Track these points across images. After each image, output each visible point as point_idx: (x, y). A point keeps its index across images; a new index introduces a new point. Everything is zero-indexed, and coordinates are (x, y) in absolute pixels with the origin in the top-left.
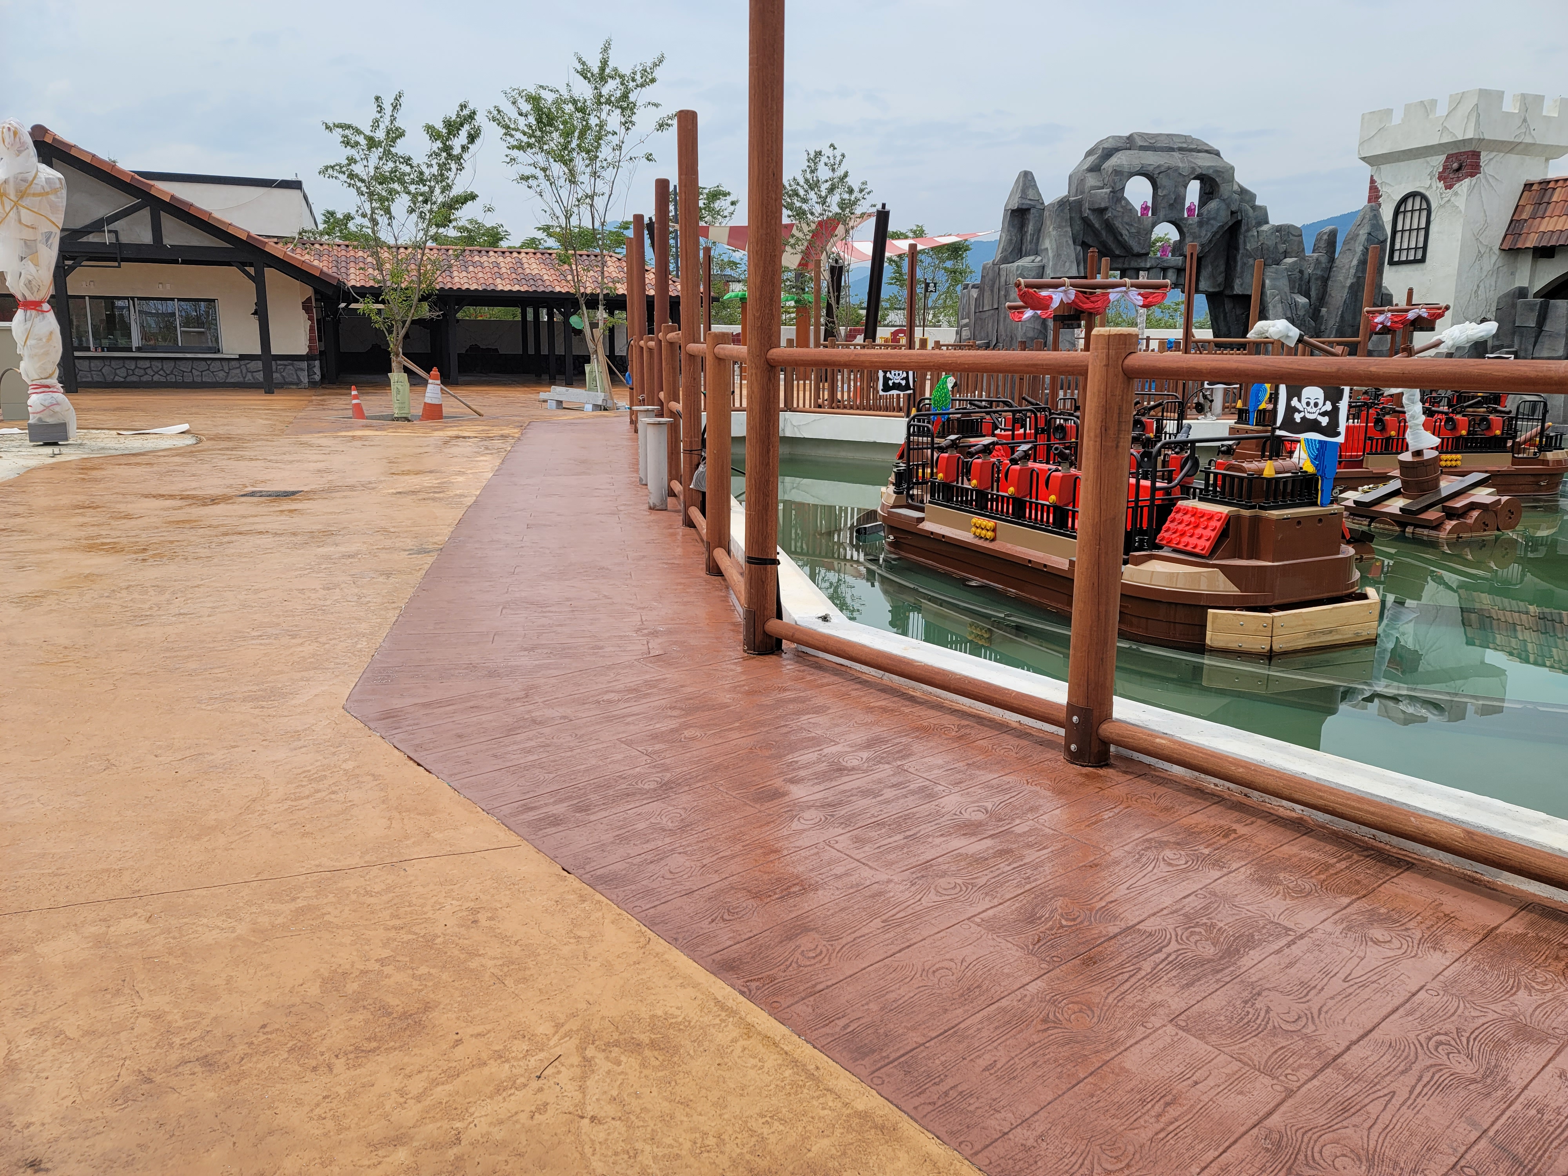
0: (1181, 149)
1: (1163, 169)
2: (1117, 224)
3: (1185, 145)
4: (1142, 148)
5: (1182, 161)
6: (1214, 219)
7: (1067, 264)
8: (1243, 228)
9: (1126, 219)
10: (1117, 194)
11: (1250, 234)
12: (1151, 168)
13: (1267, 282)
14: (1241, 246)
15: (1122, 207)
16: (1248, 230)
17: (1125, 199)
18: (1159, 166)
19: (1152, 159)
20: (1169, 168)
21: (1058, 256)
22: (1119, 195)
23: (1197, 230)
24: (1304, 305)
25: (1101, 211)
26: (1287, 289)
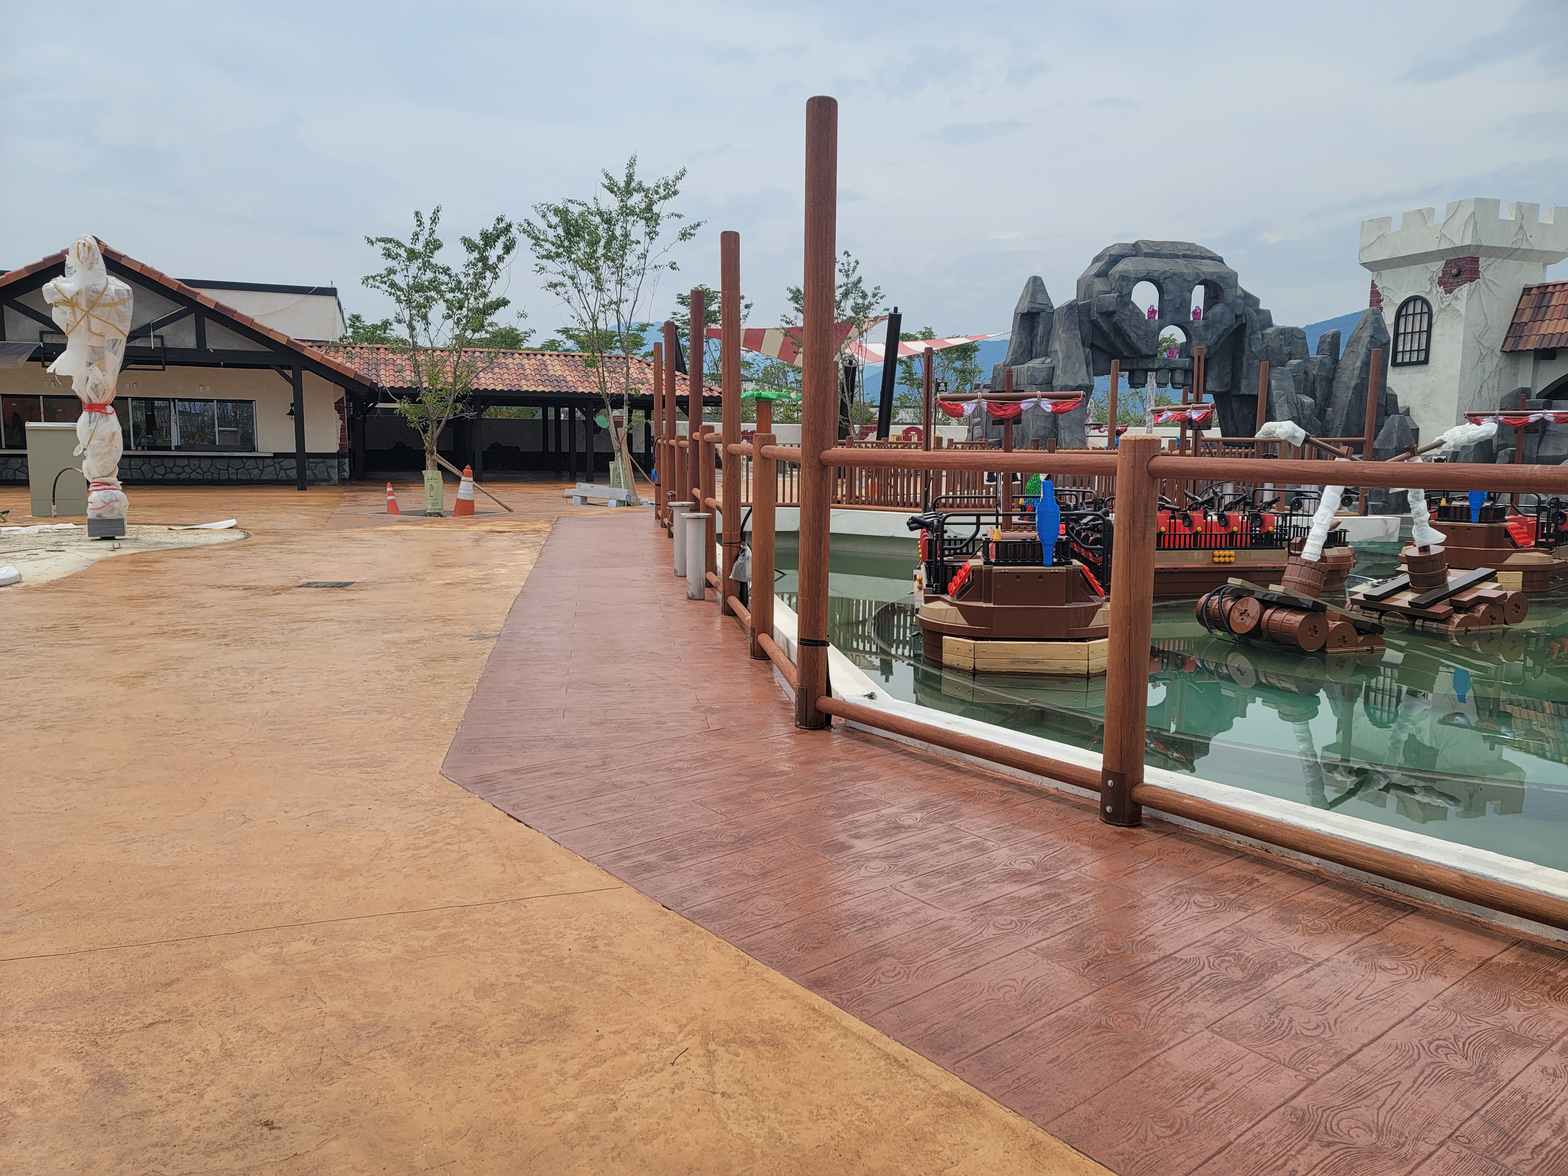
0: (1185, 256)
1: (1168, 275)
2: (1126, 326)
3: (1189, 253)
4: (1147, 255)
5: (1187, 266)
6: (1220, 322)
7: (1077, 365)
8: (1248, 331)
9: (1134, 322)
10: (1125, 298)
11: (1255, 336)
12: (1156, 274)
13: (1273, 382)
14: (1246, 348)
15: (1130, 311)
16: (1253, 333)
17: (1133, 303)
18: (1164, 272)
19: (1157, 266)
20: (1174, 274)
21: (1067, 357)
22: (1126, 299)
23: (1203, 333)
24: (1310, 405)
25: (1109, 315)
26: (1293, 390)
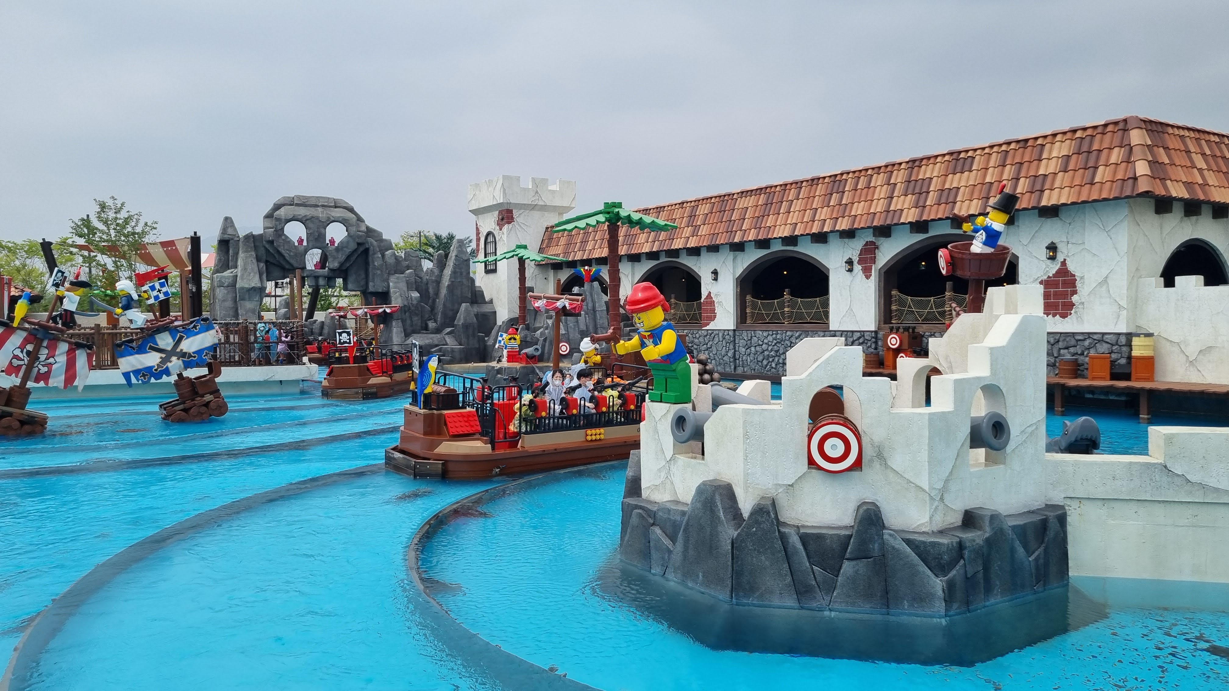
0: (323, 206)
1: (308, 217)
2: (281, 249)
3: (326, 204)
4: (298, 205)
5: (322, 213)
6: (346, 247)
7: (252, 274)
8: (371, 253)
9: (286, 247)
10: (279, 232)
11: (376, 256)
12: (300, 217)
13: (391, 284)
14: (371, 264)
15: (283, 240)
16: (374, 254)
17: (285, 235)
18: (305, 216)
19: (302, 212)
20: (312, 217)
21: (245, 269)
22: (280, 232)
23: (335, 254)
24: (416, 298)
25: (271, 242)
26: (405, 289)
